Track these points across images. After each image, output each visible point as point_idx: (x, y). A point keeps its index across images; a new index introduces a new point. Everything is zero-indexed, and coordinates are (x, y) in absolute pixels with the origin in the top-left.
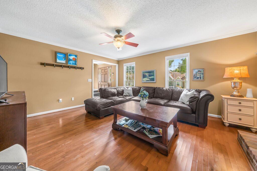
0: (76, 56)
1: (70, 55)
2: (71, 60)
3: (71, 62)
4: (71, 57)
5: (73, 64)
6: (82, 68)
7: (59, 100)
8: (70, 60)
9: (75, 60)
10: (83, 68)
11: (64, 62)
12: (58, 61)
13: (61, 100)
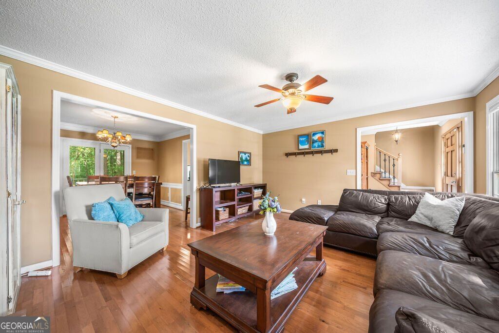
0: (323, 133)
1: (314, 134)
2: (316, 141)
3: (316, 144)
4: (316, 138)
5: (319, 146)
6: (332, 151)
7: (301, 200)
8: (314, 141)
9: (322, 140)
10: (336, 151)
11: (307, 146)
12: (301, 147)
13: (303, 200)
